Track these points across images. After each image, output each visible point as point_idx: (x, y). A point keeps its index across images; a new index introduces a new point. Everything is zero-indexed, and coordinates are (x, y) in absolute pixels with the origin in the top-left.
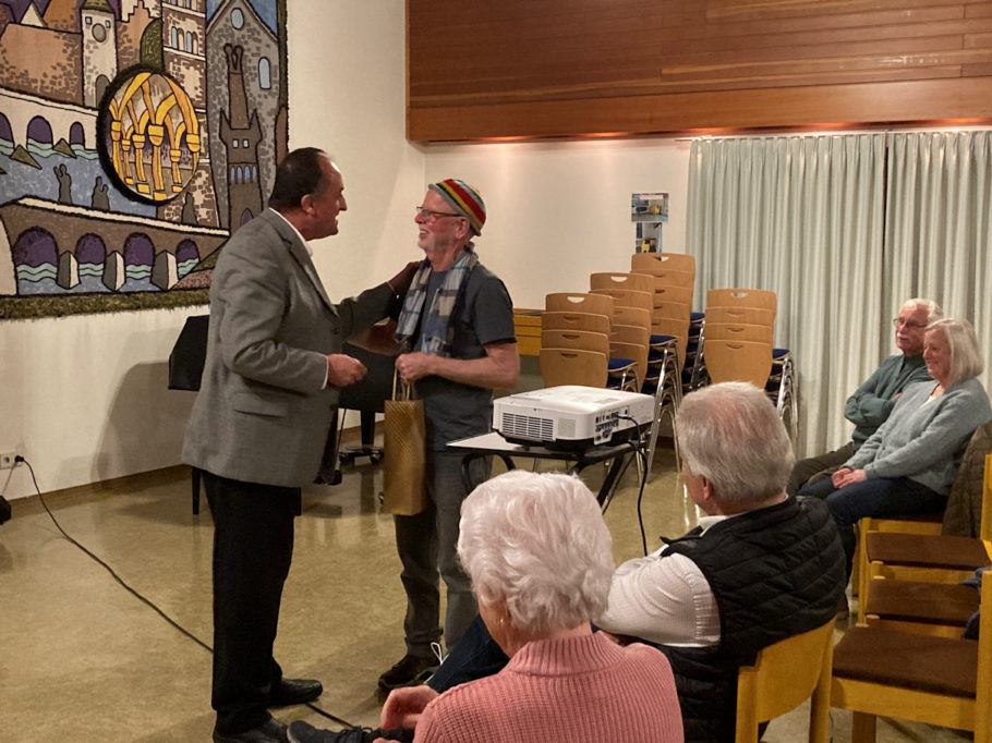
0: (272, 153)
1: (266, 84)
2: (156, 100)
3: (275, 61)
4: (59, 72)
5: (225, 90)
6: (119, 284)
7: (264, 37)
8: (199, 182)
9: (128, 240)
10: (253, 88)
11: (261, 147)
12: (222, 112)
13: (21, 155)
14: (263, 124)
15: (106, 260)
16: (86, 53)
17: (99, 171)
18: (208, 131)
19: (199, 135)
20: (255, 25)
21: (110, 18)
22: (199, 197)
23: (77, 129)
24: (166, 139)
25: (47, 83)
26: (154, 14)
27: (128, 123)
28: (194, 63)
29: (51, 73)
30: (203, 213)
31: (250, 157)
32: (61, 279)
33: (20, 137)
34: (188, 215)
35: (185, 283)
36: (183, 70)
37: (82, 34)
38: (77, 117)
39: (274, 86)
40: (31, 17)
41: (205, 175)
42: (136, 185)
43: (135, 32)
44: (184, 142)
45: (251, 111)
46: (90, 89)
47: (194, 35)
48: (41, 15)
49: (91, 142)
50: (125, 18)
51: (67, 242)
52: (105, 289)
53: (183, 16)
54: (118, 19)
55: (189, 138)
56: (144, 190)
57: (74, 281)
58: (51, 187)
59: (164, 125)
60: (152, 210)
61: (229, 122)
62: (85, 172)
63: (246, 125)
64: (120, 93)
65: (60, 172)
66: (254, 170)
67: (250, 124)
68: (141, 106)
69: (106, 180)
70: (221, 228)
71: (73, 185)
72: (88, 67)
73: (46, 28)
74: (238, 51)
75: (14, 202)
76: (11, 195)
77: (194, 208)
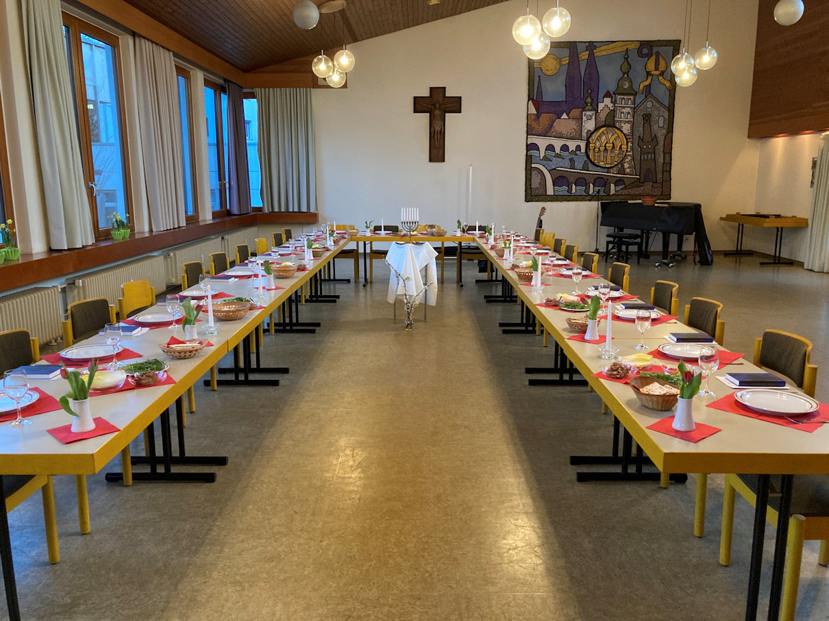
0: (662, 149)
1: (661, 125)
2: (610, 136)
3: (667, 117)
4: (573, 130)
5: (641, 129)
6: (590, 193)
7: (662, 109)
8: (627, 160)
9: (595, 180)
10: (655, 127)
11: (656, 147)
12: (639, 137)
13: (558, 156)
14: (658, 139)
15: (587, 185)
16: (583, 124)
17: (585, 158)
18: (632, 143)
19: (627, 145)
20: (658, 105)
21: (594, 112)
22: (626, 165)
23: (578, 148)
24: (613, 147)
25: (568, 134)
26: (611, 108)
27: (598, 144)
28: (628, 122)
29: (570, 131)
30: (628, 170)
31: (652, 151)
32: (570, 190)
33: (558, 150)
34: (622, 171)
35: (618, 193)
36: (623, 125)
37: (582, 119)
38: (578, 143)
39: (665, 126)
40: (565, 116)
41: (629, 158)
42: (598, 163)
43: (603, 116)
44: (620, 148)
45: (653, 136)
46: (584, 134)
47: (629, 113)
48: (568, 115)
49: (583, 150)
50: (599, 111)
51: (572, 179)
52: (585, 194)
53: (624, 107)
54: (597, 112)
55: (622, 146)
56: (602, 164)
57: (574, 191)
58: (568, 163)
59: (613, 143)
60: (606, 170)
61: (642, 140)
62: (580, 161)
63: (650, 140)
64: (595, 134)
65: (571, 160)
66: (653, 155)
67: (652, 140)
68: (604, 138)
69: (588, 161)
70: (636, 175)
71: (576, 164)
72: (583, 128)
73: (569, 118)
74: (649, 116)
75: (555, 169)
76: (553, 167)
77: (624, 170)
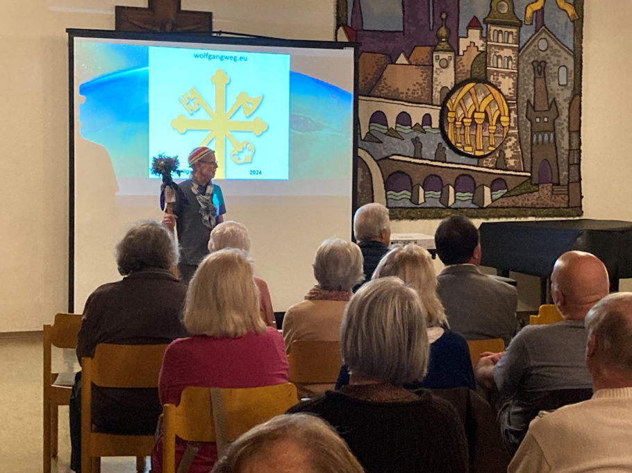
0: (566, 124)
1: (563, 82)
2: (480, 99)
3: (571, 67)
4: (417, 86)
5: (531, 88)
6: (450, 204)
7: (564, 54)
8: (509, 144)
9: (458, 178)
10: (553, 85)
11: (557, 121)
12: (529, 102)
13: (392, 133)
14: (559, 107)
15: (443, 188)
16: (435, 75)
17: (440, 140)
18: (517, 113)
19: (510, 116)
20: (556, 47)
21: (452, 54)
22: (509, 153)
23: (427, 119)
24: (487, 119)
25: (410, 93)
26: (481, 49)
27: (460, 112)
28: (509, 75)
29: (412, 88)
30: (511, 162)
31: (549, 127)
32: (414, 199)
33: (392, 123)
34: (501, 163)
35: (496, 204)
36: (501, 79)
37: (433, 65)
38: (427, 111)
39: (569, 83)
40: (402, 59)
41: (514, 140)
42: (463, 147)
43: (467, 62)
44: (498, 121)
45: (550, 100)
46: (436, 95)
47: (510, 58)
48: (408, 58)
49: (436, 124)
50: (461, 53)
51: (418, 178)
52: (441, 206)
53: (502, 48)
54: (457, 54)
55: (502, 119)
56: (468, 150)
57: (421, 200)
58: (410, 148)
59: (485, 112)
60: (475, 161)
61: (534, 108)
62: (431, 141)
63: (546, 108)
64: (454, 96)
65: (416, 141)
66: (552, 135)
67: (550, 108)
68: (470, 102)
69: (444, 144)
70: (524, 171)
71: (423, 149)
72: (435, 83)
73: (411, 64)
74: (543, 64)
75: (387, 158)
76: (385, 154)
77: (505, 160)
